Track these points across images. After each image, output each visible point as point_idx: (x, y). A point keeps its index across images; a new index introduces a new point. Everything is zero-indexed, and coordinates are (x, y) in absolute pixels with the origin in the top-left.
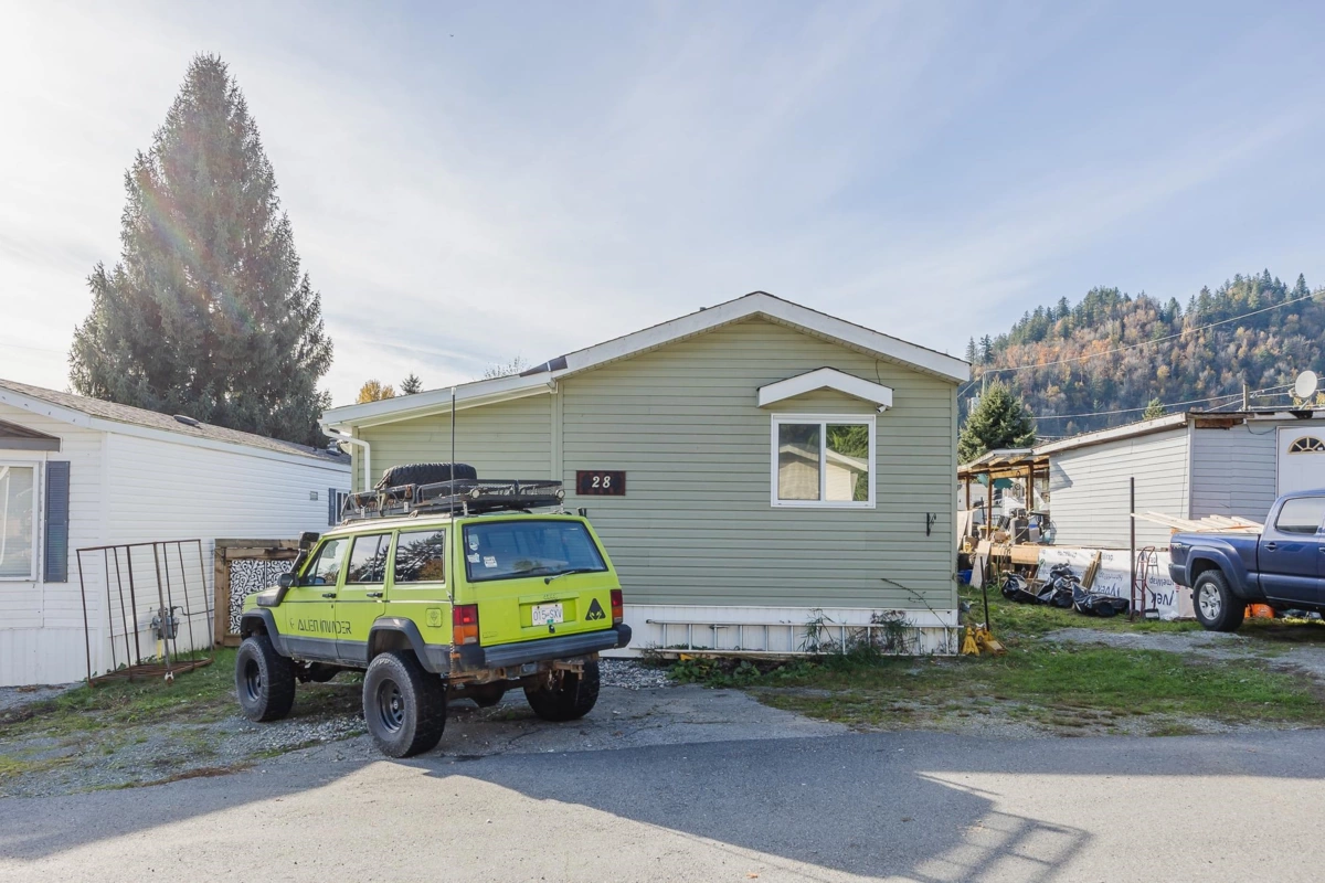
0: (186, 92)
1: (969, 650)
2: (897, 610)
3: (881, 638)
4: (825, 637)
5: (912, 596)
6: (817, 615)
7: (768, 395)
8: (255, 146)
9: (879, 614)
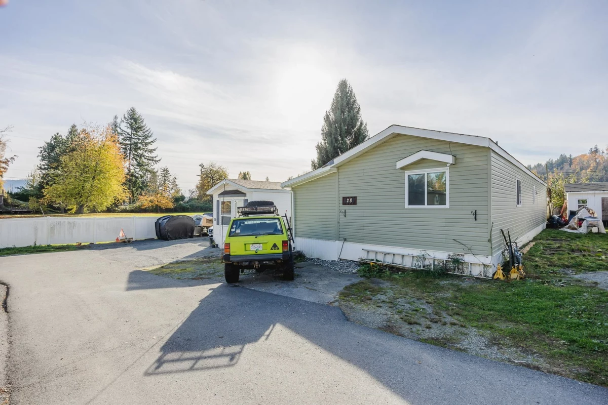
0: (338, 91)
1: (498, 276)
2: (460, 254)
3: (451, 265)
4: (427, 263)
5: (466, 248)
6: (423, 253)
7: (400, 164)
8: (355, 101)
9: (452, 255)
